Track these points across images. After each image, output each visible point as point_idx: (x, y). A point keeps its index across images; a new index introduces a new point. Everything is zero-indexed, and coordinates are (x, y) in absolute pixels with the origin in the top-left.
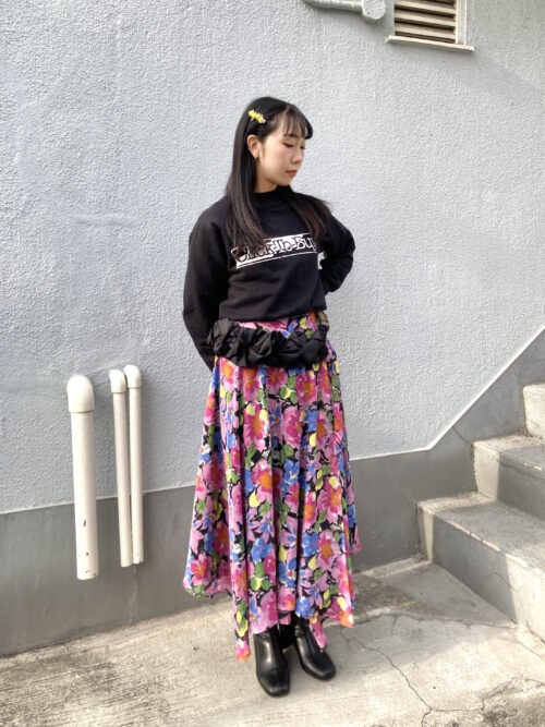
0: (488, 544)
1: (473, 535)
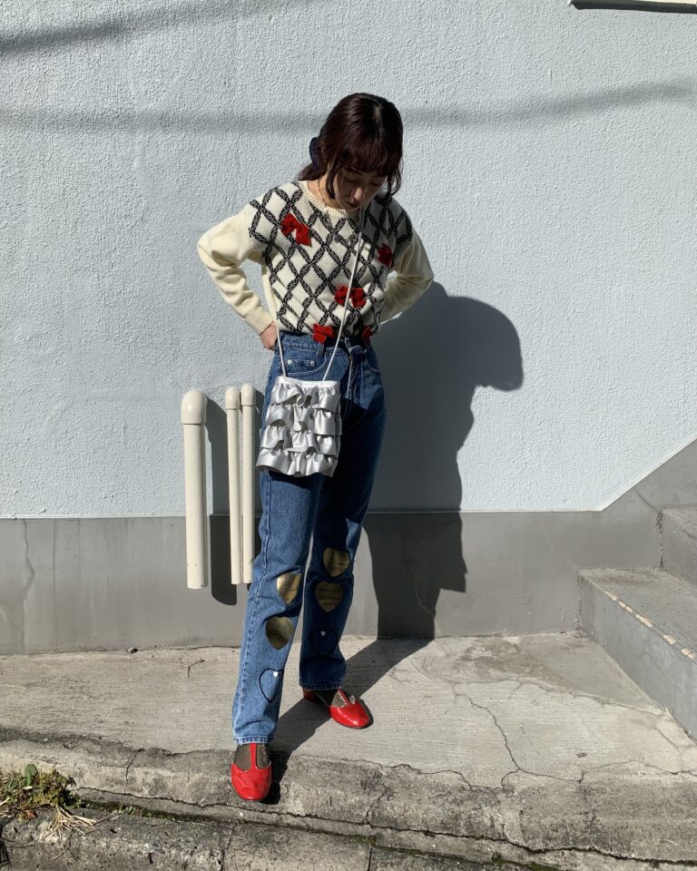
0: (642, 619)
1: (628, 608)
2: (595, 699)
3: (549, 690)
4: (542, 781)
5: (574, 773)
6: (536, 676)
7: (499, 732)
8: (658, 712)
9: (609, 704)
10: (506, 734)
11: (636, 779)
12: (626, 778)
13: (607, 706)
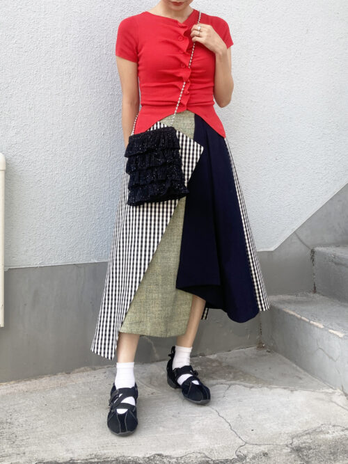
2: (285, 388)
3: (251, 387)
4: (264, 449)
5: (285, 440)
6: (238, 379)
7: (223, 420)
8: (331, 391)
9: (296, 390)
10: (229, 421)
11: (329, 437)
12: (322, 436)
13: (295, 392)
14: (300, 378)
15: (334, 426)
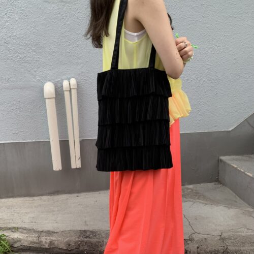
6: (200, 199)
10: (189, 221)
12: (239, 233)
13: (231, 209)
14: (236, 202)
15: (248, 229)
